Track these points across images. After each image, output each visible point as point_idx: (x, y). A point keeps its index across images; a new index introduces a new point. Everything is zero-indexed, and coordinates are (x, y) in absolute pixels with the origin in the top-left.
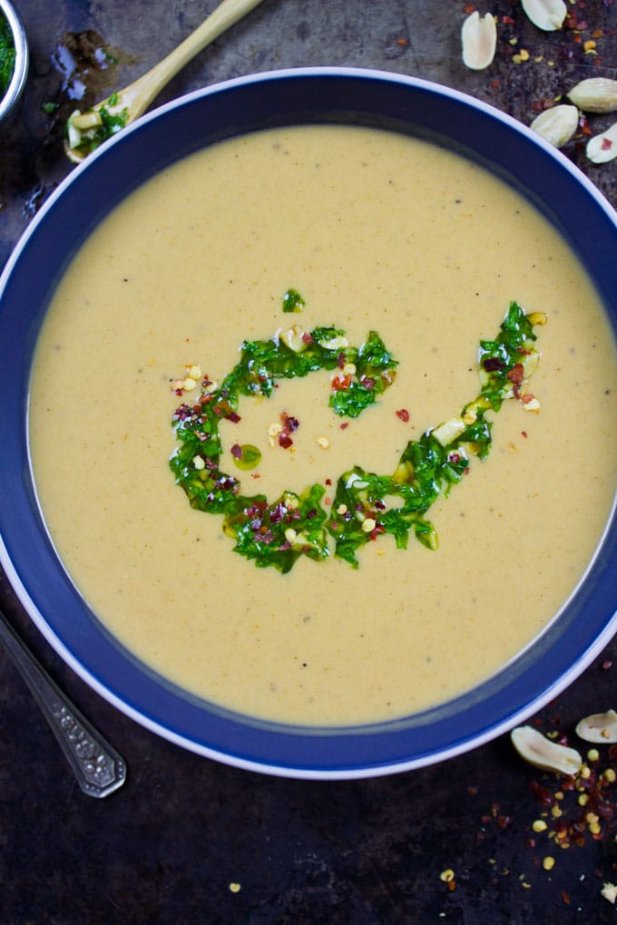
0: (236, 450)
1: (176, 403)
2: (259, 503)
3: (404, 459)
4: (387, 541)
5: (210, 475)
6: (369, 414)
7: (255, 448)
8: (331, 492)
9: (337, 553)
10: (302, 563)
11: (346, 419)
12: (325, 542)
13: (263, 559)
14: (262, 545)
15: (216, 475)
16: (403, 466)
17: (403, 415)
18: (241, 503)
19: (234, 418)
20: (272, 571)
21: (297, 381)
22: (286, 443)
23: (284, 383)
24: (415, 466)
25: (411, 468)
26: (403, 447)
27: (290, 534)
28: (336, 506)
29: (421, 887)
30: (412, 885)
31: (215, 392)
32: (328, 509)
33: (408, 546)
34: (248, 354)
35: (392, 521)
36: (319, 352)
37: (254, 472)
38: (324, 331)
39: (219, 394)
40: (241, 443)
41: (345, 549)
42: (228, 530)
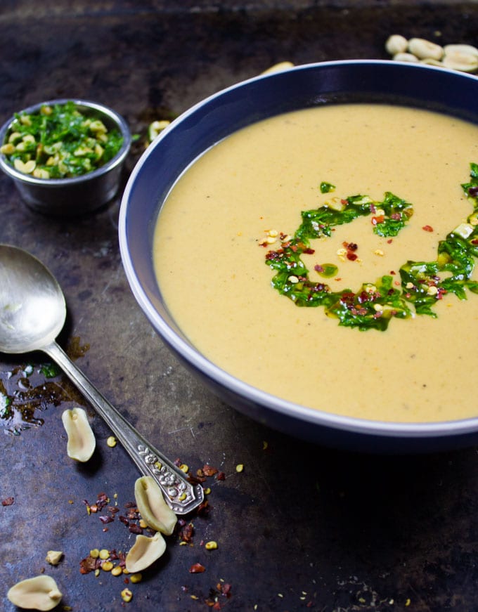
0: (318, 269)
1: (266, 251)
2: (347, 296)
3: (440, 252)
4: (451, 297)
5: (304, 285)
6: (403, 233)
7: (332, 265)
8: (397, 278)
9: (417, 312)
10: (394, 323)
11: (389, 238)
12: (406, 307)
13: (364, 326)
14: (359, 316)
15: (308, 284)
16: (441, 256)
17: (429, 229)
18: (333, 298)
19: (310, 252)
20: (373, 332)
21: (345, 225)
22: (352, 257)
23: (338, 228)
24: (449, 254)
25: (448, 256)
26: (437, 245)
27: (377, 307)
28: (404, 285)
30: (449, 600)
31: (291, 241)
32: (400, 288)
33: (467, 297)
34: (306, 218)
35: (449, 285)
36: (354, 208)
37: (336, 277)
38: (356, 198)
39: (296, 241)
40: (320, 264)
41: (422, 308)
42: (330, 315)
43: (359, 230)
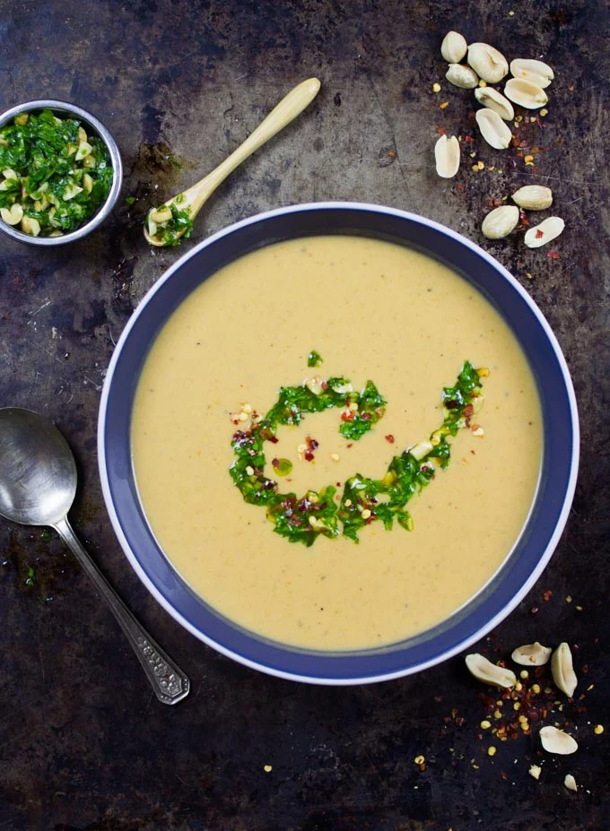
0: (275, 462)
1: (234, 429)
2: (291, 498)
3: (390, 469)
4: (378, 524)
5: (258, 480)
6: (366, 437)
7: (288, 461)
8: (340, 491)
9: (344, 533)
10: (320, 540)
11: (350, 441)
12: (336, 525)
13: (294, 537)
14: (293, 527)
15: (261, 479)
16: (389, 473)
17: (390, 439)
18: (279, 499)
19: (274, 440)
20: (300, 545)
21: (317, 414)
22: (309, 457)
23: (308, 416)
24: (398, 474)
25: (395, 475)
26: (390, 461)
27: (312, 520)
28: (343, 501)
29: (401, 768)
30: (394, 767)
31: (261, 422)
32: (338, 503)
33: (393, 528)
34: (284, 396)
35: (382, 511)
36: (332, 395)
37: (287, 477)
38: (337, 381)
39: (264, 423)
40: (279, 458)
41: (350, 530)
42: (270, 517)
43: (326, 423)
